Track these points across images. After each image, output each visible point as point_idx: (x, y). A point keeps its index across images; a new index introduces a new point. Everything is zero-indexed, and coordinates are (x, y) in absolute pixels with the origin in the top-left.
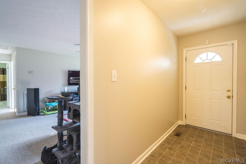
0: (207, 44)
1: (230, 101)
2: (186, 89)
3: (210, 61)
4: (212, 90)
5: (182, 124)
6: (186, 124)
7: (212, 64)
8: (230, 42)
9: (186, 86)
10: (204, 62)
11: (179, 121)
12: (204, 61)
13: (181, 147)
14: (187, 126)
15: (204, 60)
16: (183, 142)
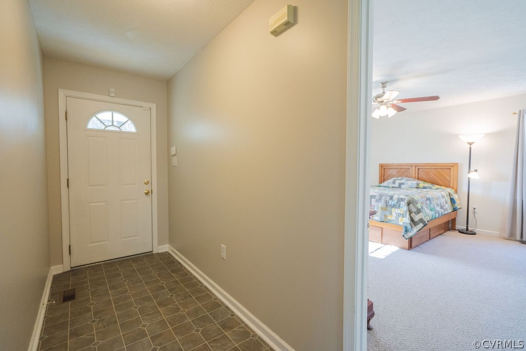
0: (113, 95)
1: (148, 198)
2: (68, 187)
3: (118, 129)
4: (123, 184)
5: (62, 272)
6: (71, 268)
7: (121, 135)
8: (147, 105)
9: (68, 180)
10: (106, 129)
11: (52, 267)
12: (106, 127)
13: (95, 314)
14: (75, 271)
15: (107, 125)
16: (91, 304)
